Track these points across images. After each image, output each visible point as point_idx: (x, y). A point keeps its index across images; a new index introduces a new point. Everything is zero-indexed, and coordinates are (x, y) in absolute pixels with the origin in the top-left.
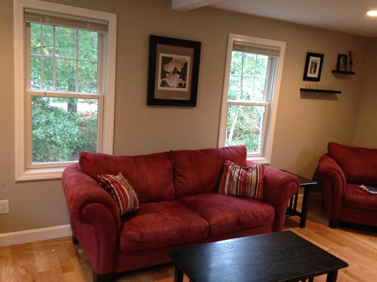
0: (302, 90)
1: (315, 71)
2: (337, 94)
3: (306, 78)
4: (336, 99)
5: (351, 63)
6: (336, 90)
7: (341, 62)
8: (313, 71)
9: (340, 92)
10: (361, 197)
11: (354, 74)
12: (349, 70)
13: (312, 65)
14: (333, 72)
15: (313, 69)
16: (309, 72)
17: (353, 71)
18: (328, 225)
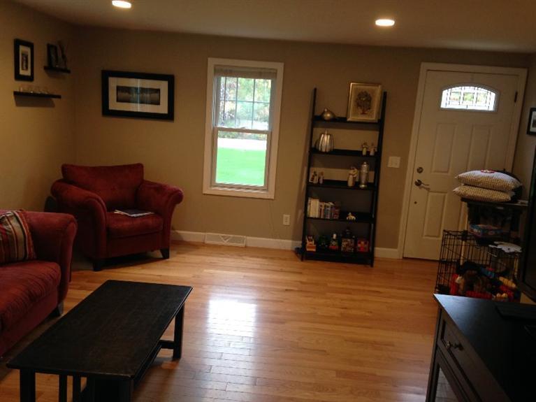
0: (16, 94)
1: (27, 68)
2: (54, 100)
3: (18, 77)
4: (53, 106)
5: (64, 57)
6: (56, 94)
7: (53, 56)
8: (25, 68)
9: (59, 97)
10: (127, 224)
11: (69, 72)
12: (63, 67)
13: (23, 59)
14: (46, 68)
15: (25, 64)
16: (20, 69)
17: (68, 68)
18: (92, 268)
